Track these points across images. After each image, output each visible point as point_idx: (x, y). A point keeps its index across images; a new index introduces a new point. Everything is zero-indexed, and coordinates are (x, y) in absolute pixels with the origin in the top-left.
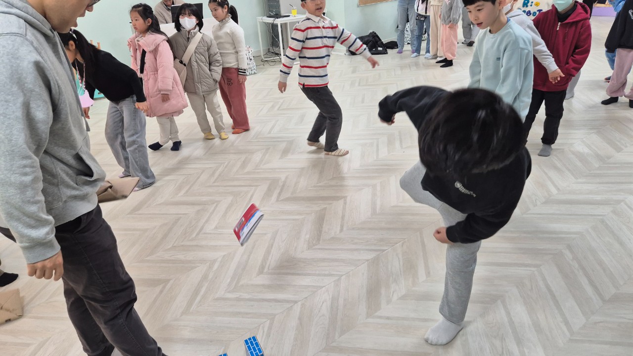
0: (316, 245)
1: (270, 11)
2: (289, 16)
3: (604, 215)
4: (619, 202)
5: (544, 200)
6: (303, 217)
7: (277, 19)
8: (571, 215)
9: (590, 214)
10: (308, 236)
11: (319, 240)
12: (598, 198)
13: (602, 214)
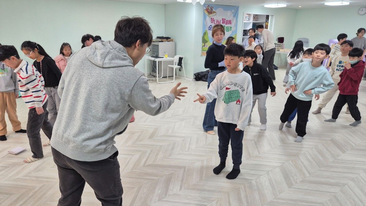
0: (164, 198)
1: (153, 54)
2: (163, 57)
3: (336, 193)
4: (344, 185)
5: (301, 180)
6: (158, 178)
7: (156, 59)
8: (317, 191)
9: (328, 191)
10: (159, 192)
11: (166, 194)
12: (333, 181)
13: (334, 192)
